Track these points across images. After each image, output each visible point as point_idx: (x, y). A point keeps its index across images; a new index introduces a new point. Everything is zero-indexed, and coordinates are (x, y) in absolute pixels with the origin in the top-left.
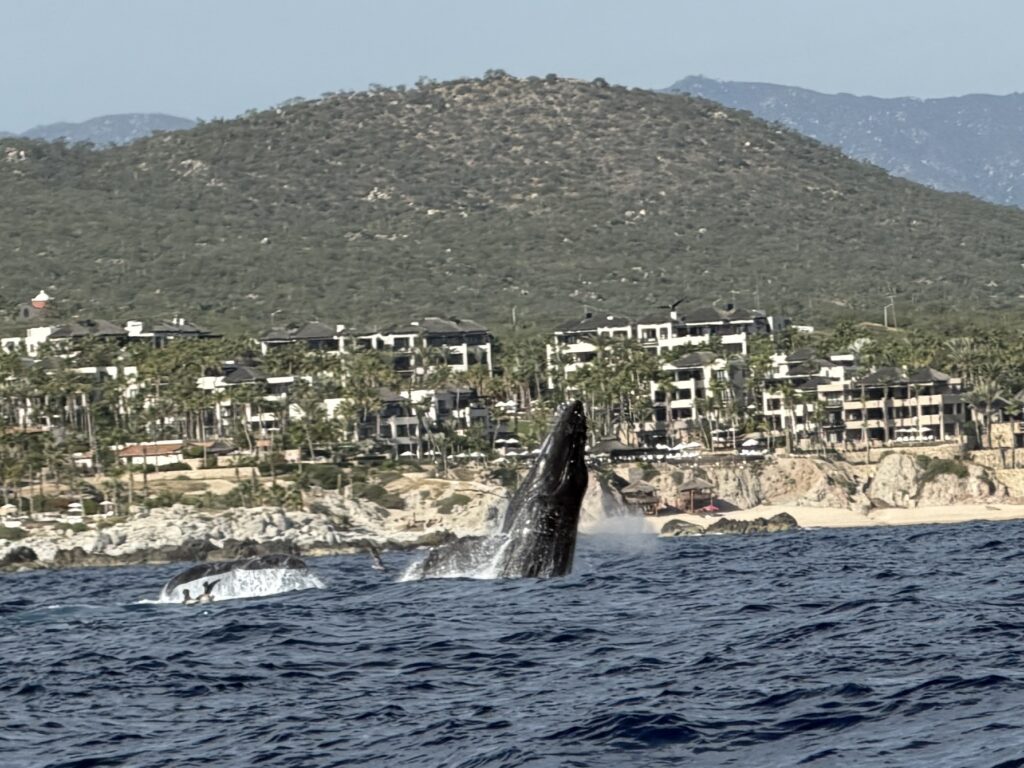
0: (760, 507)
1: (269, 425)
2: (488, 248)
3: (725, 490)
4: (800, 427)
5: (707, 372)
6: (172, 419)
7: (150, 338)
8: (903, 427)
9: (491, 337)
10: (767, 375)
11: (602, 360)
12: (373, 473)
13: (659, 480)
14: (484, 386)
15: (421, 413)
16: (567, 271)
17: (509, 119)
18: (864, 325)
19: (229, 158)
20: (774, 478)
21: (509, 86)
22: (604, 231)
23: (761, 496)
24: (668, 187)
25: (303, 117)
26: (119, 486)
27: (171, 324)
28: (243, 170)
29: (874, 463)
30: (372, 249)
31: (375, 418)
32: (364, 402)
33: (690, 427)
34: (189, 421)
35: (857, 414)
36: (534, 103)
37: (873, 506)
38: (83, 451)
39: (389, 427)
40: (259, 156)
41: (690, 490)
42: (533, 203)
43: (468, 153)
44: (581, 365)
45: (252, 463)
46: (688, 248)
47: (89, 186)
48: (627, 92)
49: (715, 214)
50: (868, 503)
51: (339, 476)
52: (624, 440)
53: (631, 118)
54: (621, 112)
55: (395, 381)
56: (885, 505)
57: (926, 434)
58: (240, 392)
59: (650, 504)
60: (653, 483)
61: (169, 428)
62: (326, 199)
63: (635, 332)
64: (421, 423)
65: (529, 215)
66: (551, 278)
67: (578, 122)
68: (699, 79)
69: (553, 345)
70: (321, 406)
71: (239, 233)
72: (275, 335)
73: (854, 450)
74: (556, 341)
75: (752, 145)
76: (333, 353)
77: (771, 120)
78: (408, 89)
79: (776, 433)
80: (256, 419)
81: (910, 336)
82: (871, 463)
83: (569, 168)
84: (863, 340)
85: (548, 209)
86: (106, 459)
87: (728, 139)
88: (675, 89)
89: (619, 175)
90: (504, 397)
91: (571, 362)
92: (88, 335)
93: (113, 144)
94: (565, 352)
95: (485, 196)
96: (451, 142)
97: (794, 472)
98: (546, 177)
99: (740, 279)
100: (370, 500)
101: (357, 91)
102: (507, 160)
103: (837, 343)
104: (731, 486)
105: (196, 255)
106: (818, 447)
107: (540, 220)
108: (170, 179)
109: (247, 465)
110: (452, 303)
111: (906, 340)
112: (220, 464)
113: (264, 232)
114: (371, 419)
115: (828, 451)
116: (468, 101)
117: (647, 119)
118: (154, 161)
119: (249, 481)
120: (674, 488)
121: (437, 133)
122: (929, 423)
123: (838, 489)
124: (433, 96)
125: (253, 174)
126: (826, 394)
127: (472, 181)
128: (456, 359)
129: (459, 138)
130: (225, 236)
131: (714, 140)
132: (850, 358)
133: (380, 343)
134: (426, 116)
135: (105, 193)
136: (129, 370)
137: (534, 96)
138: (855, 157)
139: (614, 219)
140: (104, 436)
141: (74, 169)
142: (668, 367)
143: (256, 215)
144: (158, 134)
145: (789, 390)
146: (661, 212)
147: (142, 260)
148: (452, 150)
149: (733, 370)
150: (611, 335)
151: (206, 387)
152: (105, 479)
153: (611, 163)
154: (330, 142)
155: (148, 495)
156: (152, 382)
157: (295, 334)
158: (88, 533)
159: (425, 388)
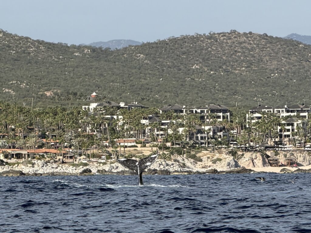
1: (162, 135)
2: (229, 84)
3: (300, 160)
5: (295, 124)
6: (133, 132)
7: (127, 107)
9: (230, 111)
11: (263, 119)
12: (193, 150)
13: (279, 156)
14: (227, 126)
15: (208, 133)
16: (253, 92)
17: (237, 45)
19: (152, 54)
21: (237, 35)
22: (264, 80)
24: (285, 67)
25: (174, 42)
26: (117, 151)
27: (133, 104)
28: (155, 58)
30: (193, 83)
31: (194, 134)
32: (191, 129)
33: (289, 140)
34: (138, 133)
36: (245, 40)
38: (106, 141)
39: (198, 137)
40: (161, 53)
41: (289, 160)
42: (243, 71)
43: (224, 55)
44: (257, 120)
45: (156, 146)
46: (290, 86)
47: (109, 61)
48: (273, 38)
49: (299, 76)
51: (183, 151)
52: (269, 144)
53: (274, 46)
54: (271, 44)
55: (200, 123)
58: (154, 124)
59: (277, 163)
60: (278, 157)
61: (132, 135)
62: (180, 67)
63: (274, 111)
64: (208, 136)
65: (242, 74)
66: (247, 93)
67: (258, 47)
68: (295, 34)
69: (248, 114)
70: (178, 130)
71: (153, 77)
72: (164, 108)
74: (250, 113)
76: (182, 114)
78: (206, 35)
80: (158, 133)
83: (254, 60)
85: (248, 73)
86: (113, 143)
87: (304, 53)
89: (270, 63)
90: (233, 129)
91: (254, 119)
92: (108, 106)
93: (116, 48)
94: (252, 116)
95: (228, 68)
96: (219, 51)
98: (247, 63)
99: (306, 96)
100: (192, 158)
101: (191, 35)
102: (236, 57)
104: (301, 159)
105: (140, 83)
107: (245, 76)
108: (133, 60)
109: (155, 147)
110: (217, 100)
112: (147, 146)
113: (161, 77)
114: (193, 134)
116: (225, 39)
118: (129, 54)
119: (155, 152)
120: (284, 159)
121: (214, 48)
124: (214, 37)
125: (159, 59)
127: (225, 63)
128: (219, 117)
129: (221, 50)
130: (149, 77)
131: (300, 53)
133: (196, 111)
134: (212, 43)
135: (113, 63)
136: (120, 117)
137: (245, 38)
139: (268, 76)
140: (112, 136)
141: (105, 56)
142: (283, 122)
143: (159, 71)
144: (130, 46)
146: (282, 75)
147: (124, 84)
148: (219, 54)
149: (303, 124)
150: (266, 112)
151: (143, 123)
152: (112, 149)
153: (268, 59)
154: (182, 50)
155: (125, 154)
156: (127, 120)
157: (171, 108)
158: (107, 165)
159: (210, 126)
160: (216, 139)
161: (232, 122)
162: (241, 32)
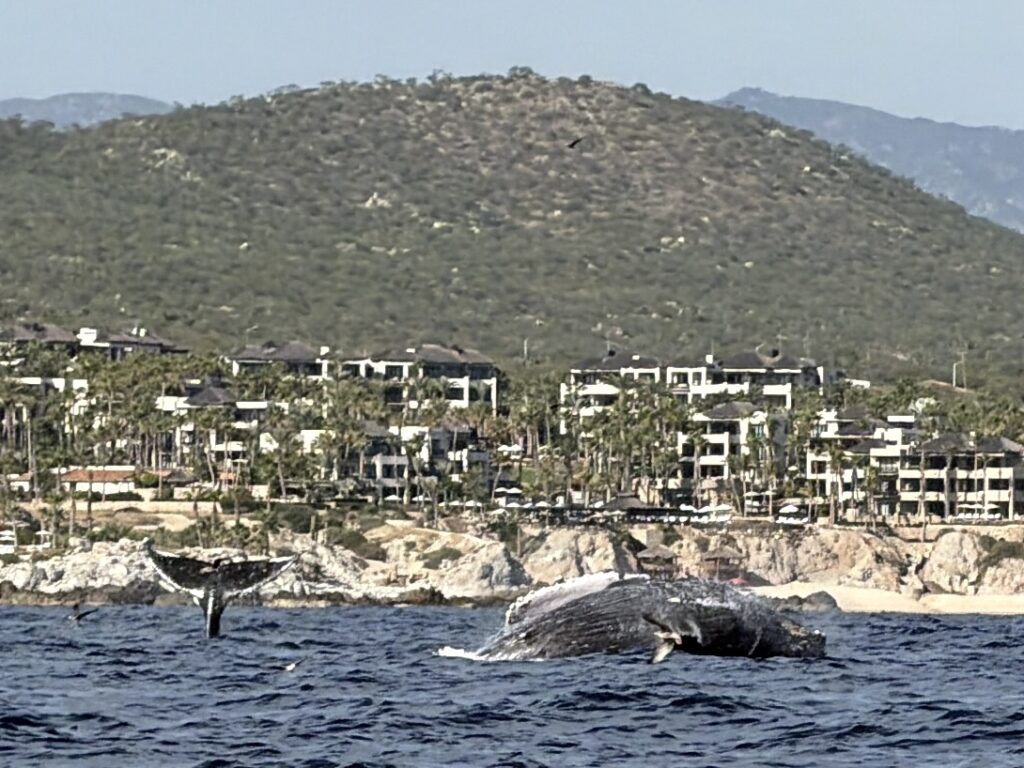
0: (796, 583)
1: (235, 455)
2: (500, 270)
3: (756, 562)
4: (847, 495)
5: (744, 425)
6: (124, 442)
7: (104, 349)
8: (965, 502)
9: (498, 372)
10: (813, 433)
11: (624, 404)
12: (352, 518)
13: (681, 546)
14: (485, 426)
15: (411, 453)
16: (590, 301)
17: (533, 124)
18: (928, 383)
19: (209, 149)
20: (813, 552)
21: (534, 86)
22: (634, 259)
23: (797, 571)
24: (712, 213)
25: (297, 107)
26: (60, 514)
27: (130, 335)
28: (223, 163)
29: (931, 541)
30: (366, 262)
31: (358, 456)
32: (346, 436)
33: (720, 487)
34: (144, 447)
35: (914, 484)
36: (563, 107)
37: (926, 590)
38: (21, 473)
39: (374, 467)
40: (244, 148)
41: (715, 559)
42: (555, 221)
43: (483, 159)
44: (600, 409)
45: (213, 497)
46: (731, 284)
47: (47, 172)
48: (672, 101)
49: (763, 247)
50: (920, 586)
51: (313, 519)
52: (643, 498)
53: (674, 131)
54: (663, 124)
55: (383, 414)
56: (940, 590)
57: (993, 511)
58: (205, 416)
59: (669, 573)
60: (674, 549)
61: (120, 452)
62: (318, 203)
63: (663, 376)
64: (411, 463)
65: (549, 236)
66: (569, 307)
67: (613, 132)
68: (756, 92)
69: (569, 385)
70: (298, 437)
71: (215, 235)
72: (249, 354)
73: (908, 525)
74: (573, 380)
75: (812, 170)
76: (314, 378)
77: (835, 142)
78: (419, 82)
79: (819, 500)
80: (221, 447)
81: (981, 399)
82: (926, 541)
83: (600, 183)
84: (926, 400)
85: (572, 230)
86: (45, 482)
87: (785, 161)
88: (728, 101)
89: (657, 195)
90: (507, 441)
91: (588, 405)
92: (34, 342)
93: (76, 126)
94: (581, 393)
95: (501, 210)
96: (466, 146)
97: (837, 546)
98: (572, 193)
99: (789, 322)
100: (347, 548)
101: (361, 82)
102: (529, 170)
103: (896, 403)
104: (764, 557)
105: (164, 258)
106: (866, 519)
107: (562, 241)
108: (139, 169)
109: (208, 500)
110: (455, 329)
111: (977, 403)
112: (176, 496)
113: (245, 236)
114: (354, 455)
115: (878, 524)
116: (488, 100)
117: (693, 133)
118: (121, 148)
119: (209, 519)
120: (698, 555)
121: (449, 135)
122: (996, 500)
123: (887, 568)
124: (448, 93)
125: (235, 169)
126: (880, 459)
127: (487, 192)
128: (456, 393)
129: (475, 142)
130: (199, 238)
131: (769, 161)
132: (910, 419)
133: (369, 370)
134: (438, 115)
135: (64, 182)
136: (78, 384)
137: (565, 100)
138: (929, 192)
139: (648, 245)
140: (45, 456)
141: (30, 151)
142: (699, 417)
143: (236, 216)
144: (128, 116)
145: (838, 452)
146: (702, 241)
147: (102, 260)
148: (467, 156)
149: (774, 425)
150: (636, 377)
151: (166, 408)
152: (42, 505)
153: (649, 182)
154: (327, 138)
155: (92, 527)
156: (104, 398)
157: (272, 354)
158: (20, 565)
159: (418, 425)
160: (440, 475)
161: (504, 411)
162: (552, 77)
